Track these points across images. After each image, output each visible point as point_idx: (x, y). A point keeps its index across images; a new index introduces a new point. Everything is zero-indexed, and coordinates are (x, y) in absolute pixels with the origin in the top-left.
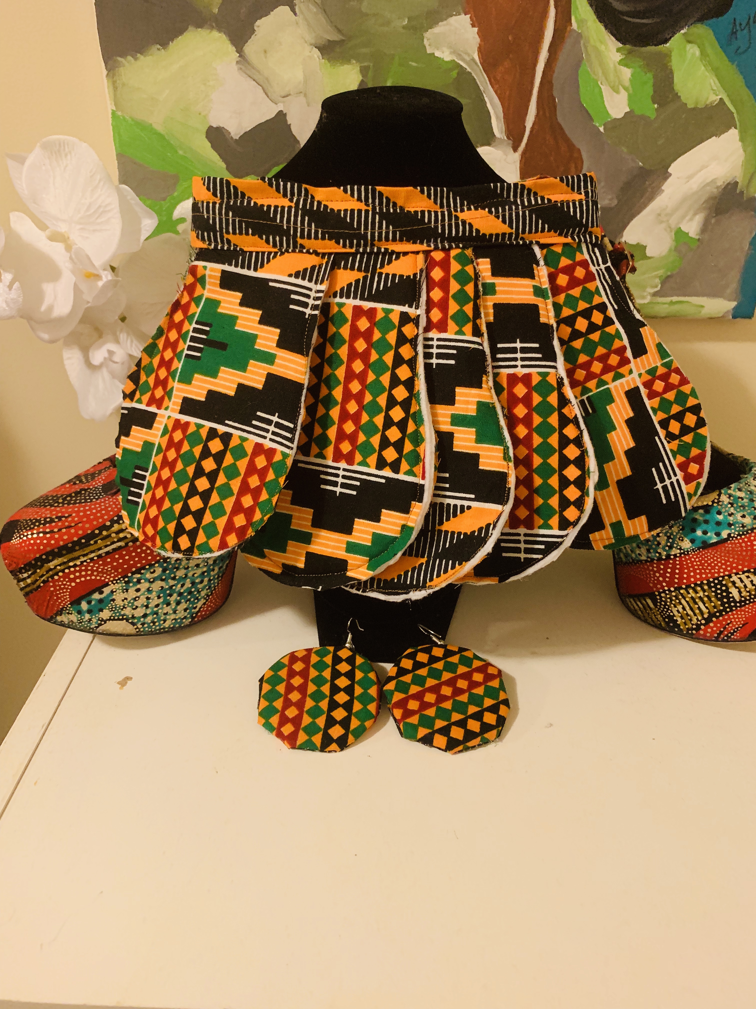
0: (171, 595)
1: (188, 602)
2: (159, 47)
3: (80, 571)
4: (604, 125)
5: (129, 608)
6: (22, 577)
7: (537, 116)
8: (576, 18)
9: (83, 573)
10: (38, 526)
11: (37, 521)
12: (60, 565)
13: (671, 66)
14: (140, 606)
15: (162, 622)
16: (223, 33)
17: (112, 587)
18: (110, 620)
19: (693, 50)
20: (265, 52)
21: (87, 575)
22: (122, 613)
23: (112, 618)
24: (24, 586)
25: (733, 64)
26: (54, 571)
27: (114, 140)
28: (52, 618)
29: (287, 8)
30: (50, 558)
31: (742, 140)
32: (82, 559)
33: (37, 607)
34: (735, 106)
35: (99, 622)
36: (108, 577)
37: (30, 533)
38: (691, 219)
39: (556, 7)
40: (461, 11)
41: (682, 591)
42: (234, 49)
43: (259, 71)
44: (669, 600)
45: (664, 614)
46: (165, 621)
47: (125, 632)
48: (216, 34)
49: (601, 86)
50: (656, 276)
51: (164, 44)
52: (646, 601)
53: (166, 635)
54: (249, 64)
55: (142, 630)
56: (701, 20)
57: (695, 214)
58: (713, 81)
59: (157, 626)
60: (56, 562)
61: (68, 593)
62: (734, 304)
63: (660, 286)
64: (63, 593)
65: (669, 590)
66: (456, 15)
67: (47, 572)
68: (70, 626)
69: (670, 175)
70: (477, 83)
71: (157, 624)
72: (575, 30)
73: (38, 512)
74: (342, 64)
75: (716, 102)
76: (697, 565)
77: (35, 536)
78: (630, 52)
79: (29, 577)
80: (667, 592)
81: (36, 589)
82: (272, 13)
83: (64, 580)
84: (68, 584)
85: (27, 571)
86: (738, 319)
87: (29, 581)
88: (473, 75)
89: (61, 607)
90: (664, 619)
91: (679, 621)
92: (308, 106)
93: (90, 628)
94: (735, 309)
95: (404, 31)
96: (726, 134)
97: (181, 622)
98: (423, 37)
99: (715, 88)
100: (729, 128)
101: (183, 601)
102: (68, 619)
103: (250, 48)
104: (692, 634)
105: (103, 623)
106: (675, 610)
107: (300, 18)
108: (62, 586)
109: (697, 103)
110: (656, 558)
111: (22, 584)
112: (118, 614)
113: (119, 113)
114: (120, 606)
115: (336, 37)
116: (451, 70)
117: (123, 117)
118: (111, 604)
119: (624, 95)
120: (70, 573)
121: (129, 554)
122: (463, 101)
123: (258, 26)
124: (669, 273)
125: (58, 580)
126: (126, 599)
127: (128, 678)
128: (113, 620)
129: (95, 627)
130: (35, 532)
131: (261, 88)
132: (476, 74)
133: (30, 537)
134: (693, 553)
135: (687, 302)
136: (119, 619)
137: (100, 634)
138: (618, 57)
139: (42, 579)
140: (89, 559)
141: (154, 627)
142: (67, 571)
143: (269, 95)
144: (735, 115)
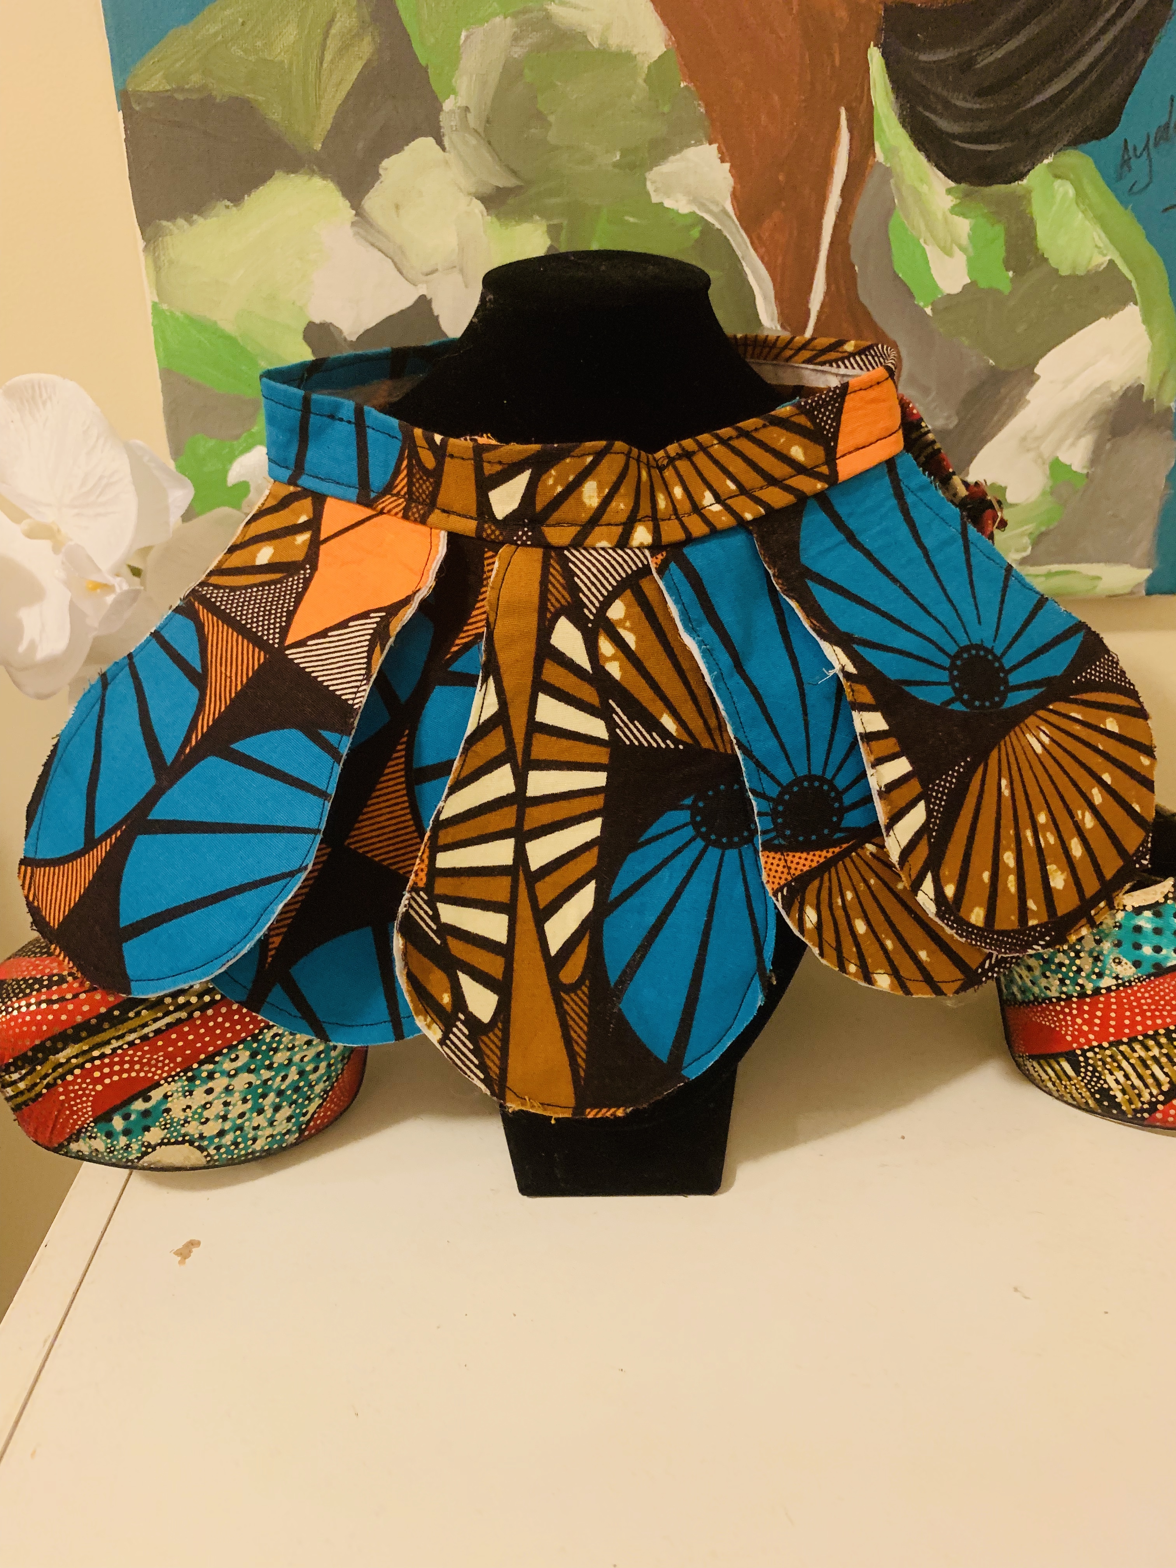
0: (264, 1096)
1: (293, 1106)
2: (228, 203)
3: (111, 1065)
4: (933, 304)
5: (194, 1124)
6: (9, 1080)
7: (827, 293)
8: (882, 147)
9: (117, 1068)
10: (38, 990)
11: (36, 981)
12: (76, 1057)
13: (1031, 213)
14: (212, 1117)
15: (250, 1142)
16: (329, 181)
17: (165, 1088)
18: (161, 1144)
19: (1065, 189)
20: (397, 207)
21: (122, 1071)
22: (183, 1131)
23: (166, 1141)
24: (12, 1093)
25: (1126, 208)
26: (67, 1067)
27: (157, 348)
28: (61, 1146)
29: (430, 141)
30: (60, 1045)
31: (1146, 321)
32: (115, 1044)
33: (36, 1130)
34: (1132, 270)
35: (144, 1149)
36: (159, 1072)
37: (23, 1003)
38: (1073, 444)
39: (851, 130)
40: (704, 139)
41: (1123, 1048)
42: (347, 203)
43: (386, 236)
44: (1100, 1063)
45: (1093, 1087)
46: (254, 1140)
47: (188, 1164)
48: (318, 182)
49: (923, 244)
50: (1022, 535)
51: (237, 200)
52: (1060, 1066)
53: (253, 1163)
54: (371, 225)
55: (216, 1157)
56: (1074, 143)
57: (1079, 437)
58: (1097, 235)
59: (242, 1149)
60: (70, 1051)
61: (89, 1104)
62: (1147, 573)
63: (1030, 548)
64: (82, 1102)
65: (1100, 1047)
66: (695, 145)
67: (54, 1070)
68: (94, 1158)
69: (1038, 377)
70: (730, 245)
71: (242, 1146)
72: (881, 164)
73: (38, 965)
74: (519, 221)
75: (1105, 265)
76: (1147, 1004)
77: (33, 1008)
78: (967, 195)
79: (21, 1079)
80: (1097, 1050)
81: (34, 1100)
82: (406, 148)
83: (84, 1082)
84: (91, 1087)
85: (18, 1069)
86: (1154, 597)
87: (22, 1086)
88: (726, 233)
89: (77, 1127)
90: (1093, 1095)
91: (1119, 1095)
92: (466, 286)
93: (128, 1161)
94: (1150, 580)
95: (617, 171)
96: (1120, 313)
97: (282, 1140)
98: (645, 179)
99: (1101, 245)
100: (1125, 304)
101: (284, 1104)
102: (90, 1147)
103: (373, 201)
104: (1143, 1118)
105: (150, 1150)
106: (1110, 1079)
107: (450, 156)
108: (80, 1093)
109: (1074, 269)
110: (1076, 994)
111: (10, 1091)
112: (175, 1134)
113: (165, 307)
114: (179, 1120)
115: (509, 182)
116: (693, 226)
117: (171, 312)
118: (165, 1118)
119: (960, 260)
120: (95, 1068)
121: (194, 1029)
122: (712, 274)
123: (386, 169)
124: (1043, 529)
125: (73, 1083)
126: (189, 1107)
127: (193, 1244)
128: (166, 1144)
129: (137, 1158)
130: (33, 1000)
131: (390, 261)
132: (731, 233)
133: (24, 1009)
134: (1139, 984)
135: (1075, 572)
136: (177, 1143)
137: (143, 1168)
138: (950, 201)
139: (45, 1082)
140: (128, 1043)
141: (236, 1151)
142: (88, 1065)
143: (404, 272)
144: (1134, 285)
